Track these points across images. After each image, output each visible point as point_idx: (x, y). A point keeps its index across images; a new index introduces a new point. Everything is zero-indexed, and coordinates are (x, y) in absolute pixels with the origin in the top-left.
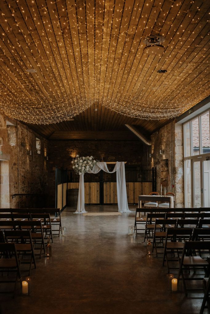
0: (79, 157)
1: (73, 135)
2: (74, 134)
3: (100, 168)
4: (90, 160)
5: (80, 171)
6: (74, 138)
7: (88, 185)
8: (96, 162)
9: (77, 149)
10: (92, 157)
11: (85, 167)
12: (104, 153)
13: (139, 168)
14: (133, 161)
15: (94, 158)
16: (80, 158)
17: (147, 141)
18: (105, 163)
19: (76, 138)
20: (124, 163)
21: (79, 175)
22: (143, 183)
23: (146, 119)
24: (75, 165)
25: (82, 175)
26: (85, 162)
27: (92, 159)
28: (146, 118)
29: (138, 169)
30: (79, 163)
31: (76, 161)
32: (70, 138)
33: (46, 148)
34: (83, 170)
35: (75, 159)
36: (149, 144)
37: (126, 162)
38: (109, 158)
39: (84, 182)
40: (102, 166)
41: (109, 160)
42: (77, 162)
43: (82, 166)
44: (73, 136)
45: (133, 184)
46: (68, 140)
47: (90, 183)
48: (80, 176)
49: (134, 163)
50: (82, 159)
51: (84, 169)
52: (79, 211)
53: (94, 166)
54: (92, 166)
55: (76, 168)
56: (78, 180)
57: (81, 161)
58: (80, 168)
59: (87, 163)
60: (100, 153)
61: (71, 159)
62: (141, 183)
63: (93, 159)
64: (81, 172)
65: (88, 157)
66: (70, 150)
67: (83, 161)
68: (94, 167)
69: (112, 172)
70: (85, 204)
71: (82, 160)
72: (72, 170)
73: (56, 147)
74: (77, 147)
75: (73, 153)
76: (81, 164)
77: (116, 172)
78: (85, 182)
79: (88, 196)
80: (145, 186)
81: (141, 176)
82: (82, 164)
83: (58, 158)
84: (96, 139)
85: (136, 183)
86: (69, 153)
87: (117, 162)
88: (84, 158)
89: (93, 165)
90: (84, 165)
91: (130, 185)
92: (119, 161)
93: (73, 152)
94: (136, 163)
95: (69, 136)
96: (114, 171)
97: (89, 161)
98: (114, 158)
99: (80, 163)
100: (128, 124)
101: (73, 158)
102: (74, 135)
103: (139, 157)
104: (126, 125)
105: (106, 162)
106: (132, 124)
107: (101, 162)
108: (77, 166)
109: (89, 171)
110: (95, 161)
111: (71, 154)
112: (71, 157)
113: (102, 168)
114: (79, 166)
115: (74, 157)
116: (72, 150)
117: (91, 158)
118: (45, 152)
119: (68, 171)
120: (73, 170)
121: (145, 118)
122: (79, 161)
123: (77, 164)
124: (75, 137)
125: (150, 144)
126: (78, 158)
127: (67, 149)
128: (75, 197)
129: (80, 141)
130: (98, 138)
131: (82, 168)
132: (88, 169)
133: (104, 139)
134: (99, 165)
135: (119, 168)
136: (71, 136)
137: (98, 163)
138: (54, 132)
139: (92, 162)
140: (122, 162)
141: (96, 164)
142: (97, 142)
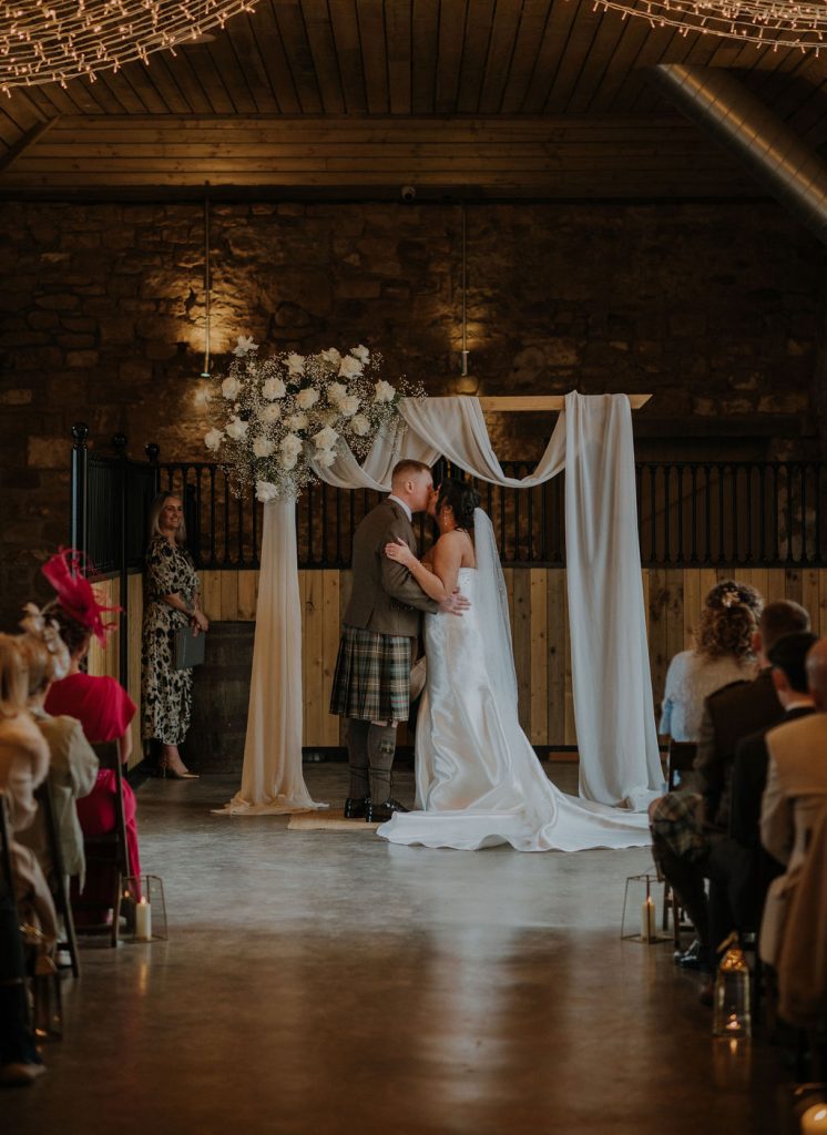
0: (261, 356)
1: (206, 149)
2: (217, 145)
3: (430, 448)
4: (343, 380)
5: (267, 466)
6: (215, 181)
7: (333, 594)
8: (397, 398)
9: (242, 273)
10: (363, 352)
11: (302, 434)
12: (480, 313)
13: (790, 445)
14: (742, 386)
15: (376, 367)
16: (268, 363)
18: (472, 408)
19: (227, 180)
20: (624, 405)
21: (258, 506)
22: (806, 573)
23: (803, 46)
24: (222, 421)
25: (279, 503)
26: (309, 397)
27: (367, 369)
28: (804, 37)
29: (783, 458)
30: (255, 405)
31: (231, 387)
32: (177, 181)
34: (289, 462)
35: (223, 364)
37: (648, 397)
38: (521, 359)
39: (301, 566)
40: (445, 426)
41: (527, 376)
42: (243, 397)
43: (279, 432)
44: (206, 166)
46: (161, 199)
48: (267, 511)
49: (744, 405)
50: (283, 372)
51: (301, 458)
52: (258, 800)
53: (382, 430)
54: (362, 425)
55: (230, 444)
56: (248, 555)
57: (275, 388)
58: (263, 448)
59: (325, 404)
60: (441, 310)
61: (189, 364)
62: (788, 575)
63: (370, 376)
64: (271, 478)
65: (331, 355)
66: (182, 287)
67: (292, 390)
68: (378, 442)
69: (528, 482)
70: (306, 750)
71: (285, 377)
72: (199, 467)
73: (55, 257)
74: (240, 263)
75: (202, 311)
76: (271, 413)
77: (560, 478)
78: (305, 563)
82: (285, 415)
83: (76, 359)
84: (405, 191)
86: (164, 312)
87: (572, 397)
88: (296, 363)
89: (374, 423)
90: (298, 422)
91: (690, 590)
92: (582, 392)
93: (209, 304)
94: (764, 406)
95: (170, 166)
96: (544, 474)
97: (337, 390)
98: (572, 359)
99: (265, 402)
100: (683, 63)
101: (202, 355)
102: (213, 156)
103: (795, 348)
104: (664, 68)
105: (481, 399)
106: (715, 61)
107: (438, 400)
108: (238, 429)
109: (337, 467)
110: (385, 391)
111: (187, 319)
112: (184, 346)
113: (444, 442)
114: (254, 432)
115: (218, 348)
116: (198, 283)
117: (352, 367)
119: (165, 475)
120: (206, 463)
121: (792, 37)
122: (261, 385)
123: (245, 415)
124: (220, 166)
126: (251, 368)
127: (154, 282)
128: (223, 688)
129: (262, 210)
130: (426, 180)
131: (282, 447)
132: (334, 454)
133: (477, 189)
134: (425, 418)
135: (588, 447)
136: (185, 166)
137: (415, 409)
138: (39, 126)
139: (365, 394)
140: (608, 395)
141: (396, 412)
142: (413, 216)
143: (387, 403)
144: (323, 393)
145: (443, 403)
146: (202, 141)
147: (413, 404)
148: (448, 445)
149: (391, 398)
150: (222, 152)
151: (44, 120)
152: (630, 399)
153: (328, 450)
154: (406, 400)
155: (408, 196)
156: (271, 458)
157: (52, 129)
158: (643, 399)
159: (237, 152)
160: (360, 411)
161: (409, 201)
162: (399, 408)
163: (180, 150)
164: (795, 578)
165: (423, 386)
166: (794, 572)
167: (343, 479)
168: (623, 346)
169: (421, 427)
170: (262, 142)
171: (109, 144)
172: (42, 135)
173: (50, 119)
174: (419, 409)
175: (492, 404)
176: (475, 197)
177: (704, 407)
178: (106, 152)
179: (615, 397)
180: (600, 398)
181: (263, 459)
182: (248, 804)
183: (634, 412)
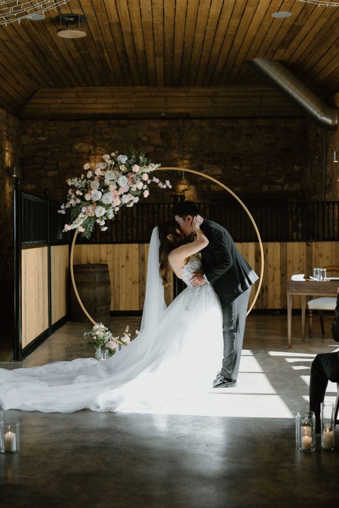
1: (93, 100)
2: (97, 98)
6: (97, 111)
7: (136, 253)
9: (107, 144)
12: (188, 156)
14: (278, 181)
17: (325, 113)
19: (101, 111)
22: (314, 244)
32: (84, 112)
33: (11, 142)
36: (330, 121)
44: (94, 106)
45: (281, 246)
46: (79, 118)
47: (141, 245)
49: (279, 187)
60: (175, 155)
62: (307, 244)
66: (86, 148)
73: (42, 139)
74: (107, 140)
75: (93, 157)
79: (137, 286)
80: (320, 256)
81: (300, 225)
83: (50, 174)
84: (163, 115)
85: (289, 244)
86: (80, 157)
93: (95, 154)
94: (286, 187)
95: (81, 106)
98: (220, 172)
100: (263, 58)
102: (96, 103)
103: (296, 168)
104: (256, 60)
111: (88, 159)
116: (91, 147)
118: (7, 154)
124: (99, 106)
125: (333, 119)
127: (77, 147)
129: (113, 122)
130: (169, 111)
133: (187, 114)
136: (87, 106)
138: (35, 92)
142: (165, 124)
146: (92, 97)
150: (99, 101)
151: (36, 89)
157: (40, 93)
159: (104, 101)
161: (164, 118)
163: (85, 101)
164: (310, 245)
168: (237, 168)
172: (36, 95)
173: (38, 88)
176: (186, 117)
177: (265, 188)
178: (59, 101)
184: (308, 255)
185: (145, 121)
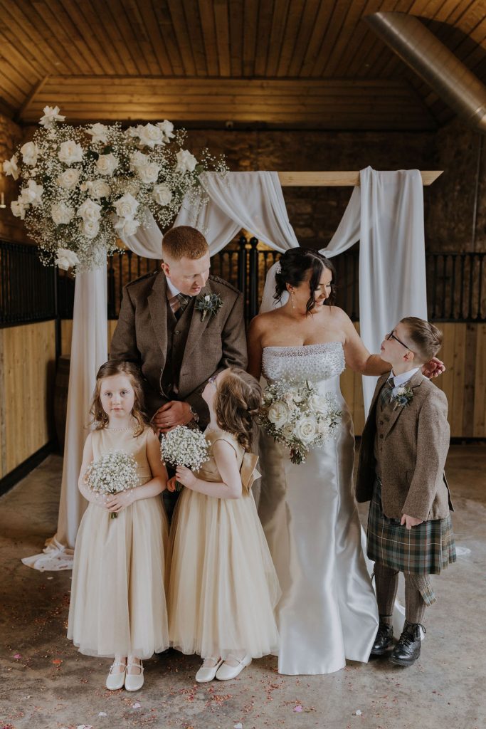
2: (132, 95)
3: (231, 221)
4: (146, 150)
5: (68, 233)
8: (199, 169)
10: (168, 127)
11: (103, 202)
15: (180, 142)
18: (272, 183)
19: (139, 116)
20: (418, 180)
26: (109, 164)
30: (54, 172)
32: (113, 116)
34: (90, 230)
40: (246, 200)
42: (41, 162)
43: (77, 198)
44: (129, 108)
51: (103, 225)
53: (185, 201)
54: (163, 195)
57: (72, 151)
58: (62, 213)
59: (126, 172)
62: (468, 328)
63: (172, 146)
64: (74, 247)
67: (92, 156)
71: (84, 142)
76: (68, 179)
82: (82, 180)
87: (367, 173)
88: (100, 133)
89: (177, 192)
90: (99, 189)
92: (377, 168)
95: (110, 107)
96: (338, 247)
97: (138, 159)
99: (62, 166)
100: (392, 12)
104: (379, 15)
105: (276, 174)
107: (239, 174)
109: (142, 236)
110: (187, 160)
113: (244, 216)
114: (51, 197)
117: (152, 134)
130: (238, 117)
131: (80, 213)
132: (137, 223)
133: (265, 123)
134: (226, 191)
135: (381, 220)
136: (117, 108)
137: (217, 183)
138: (39, 82)
139: (165, 161)
140: (402, 171)
141: (198, 183)
142: (231, 136)
143: (188, 173)
144: (124, 161)
145: (243, 177)
146: (124, 93)
147: (215, 177)
148: (248, 217)
149: (192, 168)
150: (135, 99)
151: (41, 78)
152: (422, 174)
153: (129, 218)
154: (209, 173)
155: (230, 126)
156: (71, 224)
157: (46, 84)
158: (435, 175)
159: (143, 99)
160: (161, 179)
161: (229, 129)
162: (202, 181)
163: (113, 98)
164: (473, 329)
165: (225, 159)
166: (472, 325)
167: (150, 250)
169: (224, 202)
170: (155, 94)
171: (77, 94)
172: (41, 87)
173: (44, 77)
174: (221, 183)
175: (291, 178)
176: (263, 128)
178: (77, 99)
179: (409, 173)
180: (392, 175)
181: (62, 225)
182: (62, 547)
183: (425, 188)
184: (469, 345)
185: (203, 132)
